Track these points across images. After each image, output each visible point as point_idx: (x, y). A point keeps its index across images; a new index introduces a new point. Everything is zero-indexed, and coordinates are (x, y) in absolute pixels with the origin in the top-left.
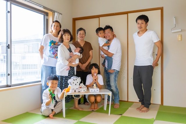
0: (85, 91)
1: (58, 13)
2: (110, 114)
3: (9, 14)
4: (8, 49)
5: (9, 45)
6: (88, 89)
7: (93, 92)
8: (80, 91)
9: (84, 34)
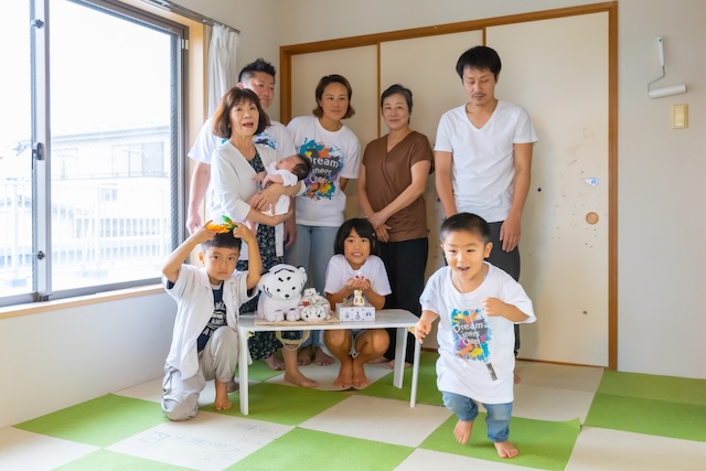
0: (323, 316)
1: (226, 26)
2: (417, 402)
3: (40, 32)
4: (39, 162)
5: (40, 145)
6: (333, 308)
7: (352, 322)
8: (304, 317)
9: (405, 106)
